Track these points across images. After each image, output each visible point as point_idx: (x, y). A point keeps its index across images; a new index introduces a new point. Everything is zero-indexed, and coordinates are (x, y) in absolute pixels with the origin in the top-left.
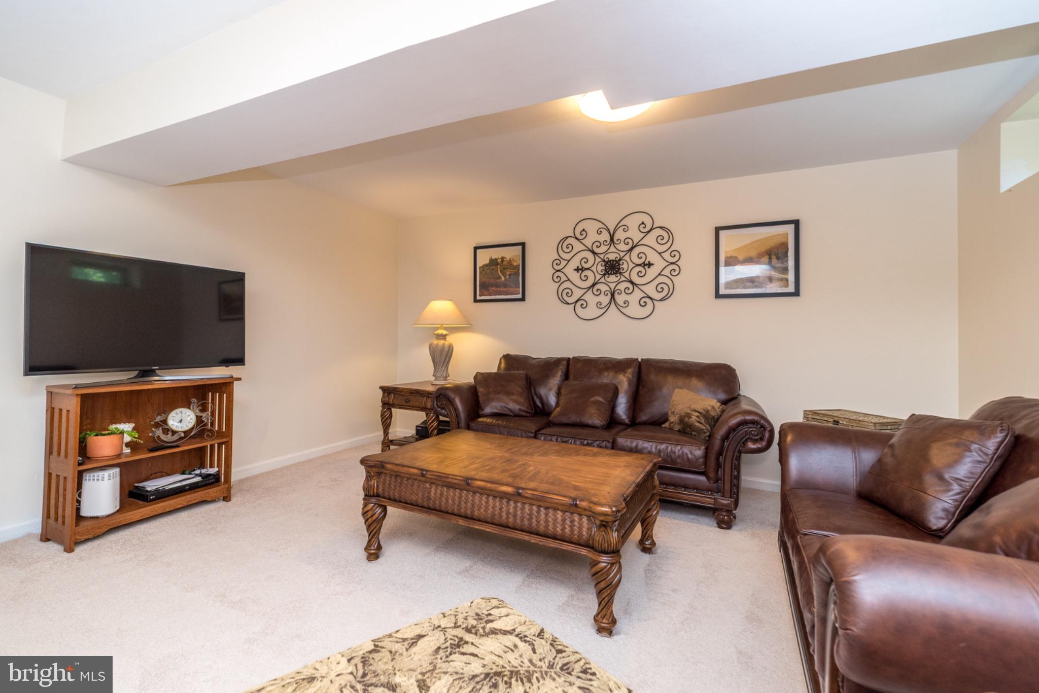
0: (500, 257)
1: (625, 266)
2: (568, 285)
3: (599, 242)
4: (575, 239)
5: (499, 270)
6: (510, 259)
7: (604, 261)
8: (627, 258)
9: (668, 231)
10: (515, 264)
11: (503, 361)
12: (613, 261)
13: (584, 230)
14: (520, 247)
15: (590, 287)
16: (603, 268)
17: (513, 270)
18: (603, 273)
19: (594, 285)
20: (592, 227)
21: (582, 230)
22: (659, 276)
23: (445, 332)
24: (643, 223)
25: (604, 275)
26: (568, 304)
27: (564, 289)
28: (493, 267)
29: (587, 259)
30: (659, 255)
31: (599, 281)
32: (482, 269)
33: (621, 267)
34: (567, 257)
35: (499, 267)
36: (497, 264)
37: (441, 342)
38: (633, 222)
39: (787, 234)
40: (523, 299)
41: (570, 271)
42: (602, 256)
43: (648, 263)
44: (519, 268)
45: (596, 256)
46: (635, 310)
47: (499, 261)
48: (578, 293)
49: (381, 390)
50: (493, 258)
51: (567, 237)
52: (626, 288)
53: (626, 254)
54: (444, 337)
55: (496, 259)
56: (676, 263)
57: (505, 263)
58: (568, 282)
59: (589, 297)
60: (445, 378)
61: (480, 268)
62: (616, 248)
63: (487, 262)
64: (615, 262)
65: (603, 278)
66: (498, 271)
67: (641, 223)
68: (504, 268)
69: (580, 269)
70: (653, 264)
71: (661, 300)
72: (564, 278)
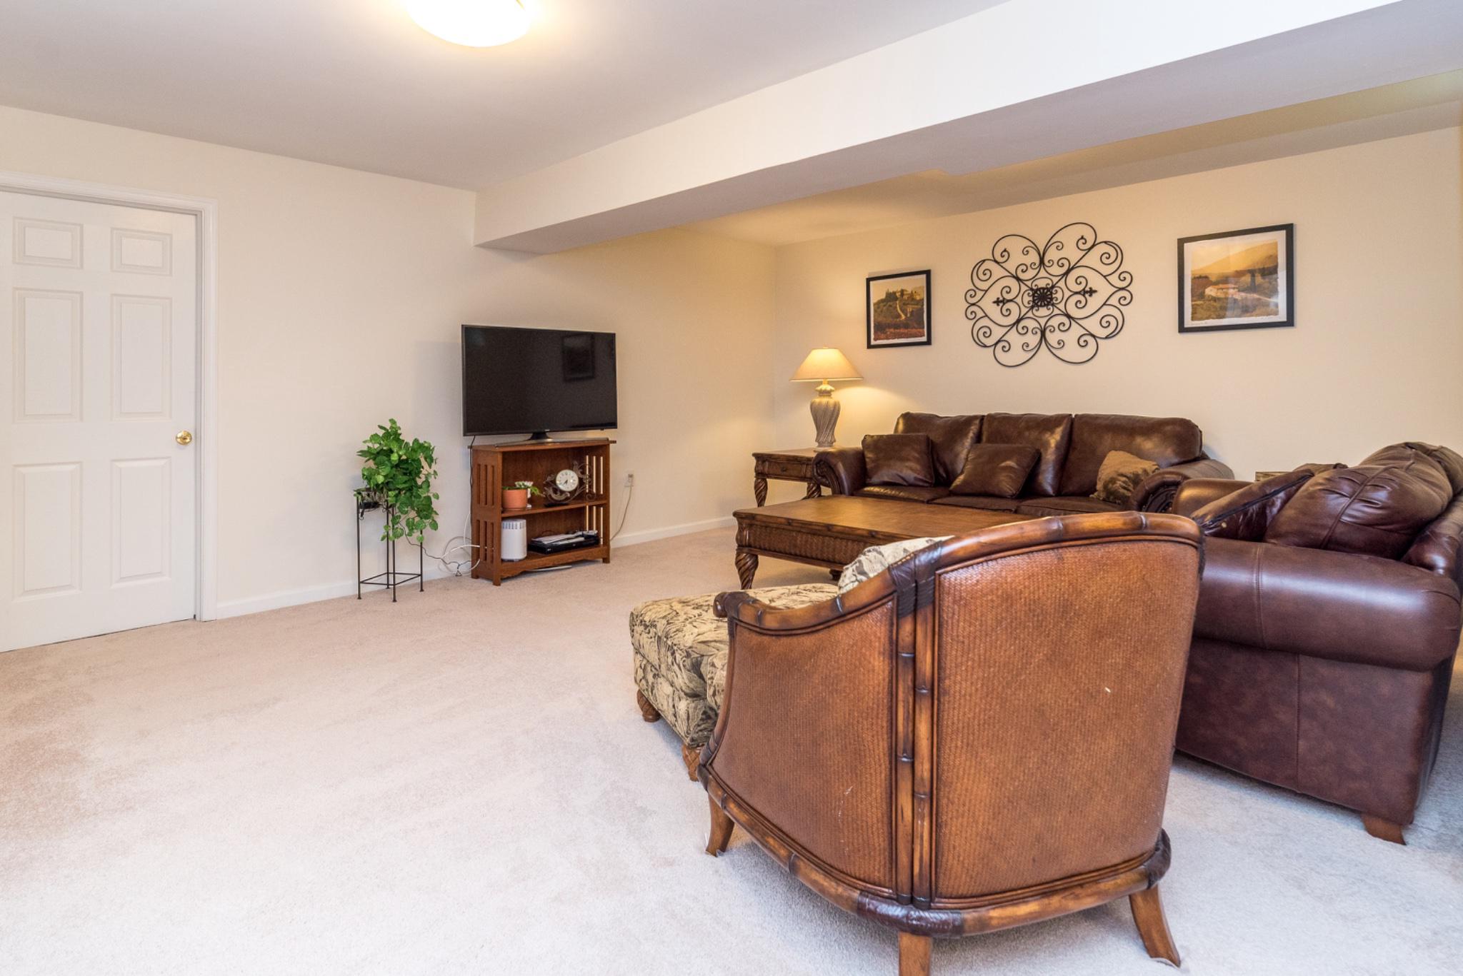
0: (899, 290)
1: (1059, 295)
2: (985, 322)
3: (1025, 265)
4: (993, 263)
5: (898, 306)
6: (912, 292)
7: (1032, 289)
8: (1062, 284)
9: (1116, 246)
10: (918, 298)
11: (901, 421)
12: (1044, 289)
13: (1005, 251)
14: (924, 276)
15: (1014, 324)
16: (1031, 299)
17: (916, 306)
18: (1030, 305)
19: (1018, 321)
20: (1016, 246)
21: (1003, 249)
22: (1105, 307)
23: (829, 388)
24: (1082, 238)
25: (1032, 308)
26: (985, 346)
27: (982, 327)
28: (891, 303)
29: (1009, 287)
30: (1103, 278)
31: (1026, 316)
32: (876, 306)
33: (1054, 296)
34: (984, 286)
35: (898, 302)
36: (896, 299)
37: (824, 400)
38: (1069, 237)
39: (1276, 244)
40: (929, 342)
41: (988, 304)
42: (1029, 283)
43: (1089, 290)
44: (923, 303)
45: (1021, 283)
46: (1072, 351)
47: (898, 295)
48: (998, 333)
49: (754, 458)
50: (891, 291)
51: (984, 261)
52: (1061, 324)
53: (1060, 280)
54: (828, 393)
55: (894, 293)
56: (1127, 288)
57: (905, 297)
58: (986, 318)
59: (1013, 337)
60: (831, 444)
61: (875, 304)
62: (1047, 272)
63: (883, 296)
64: (1046, 291)
65: (1031, 311)
66: (896, 307)
67: (1080, 237)
68: (904, 304)
69: (1001, 302)
70: (1095, 291)
71: (1107, 337)
72: (980, 314)
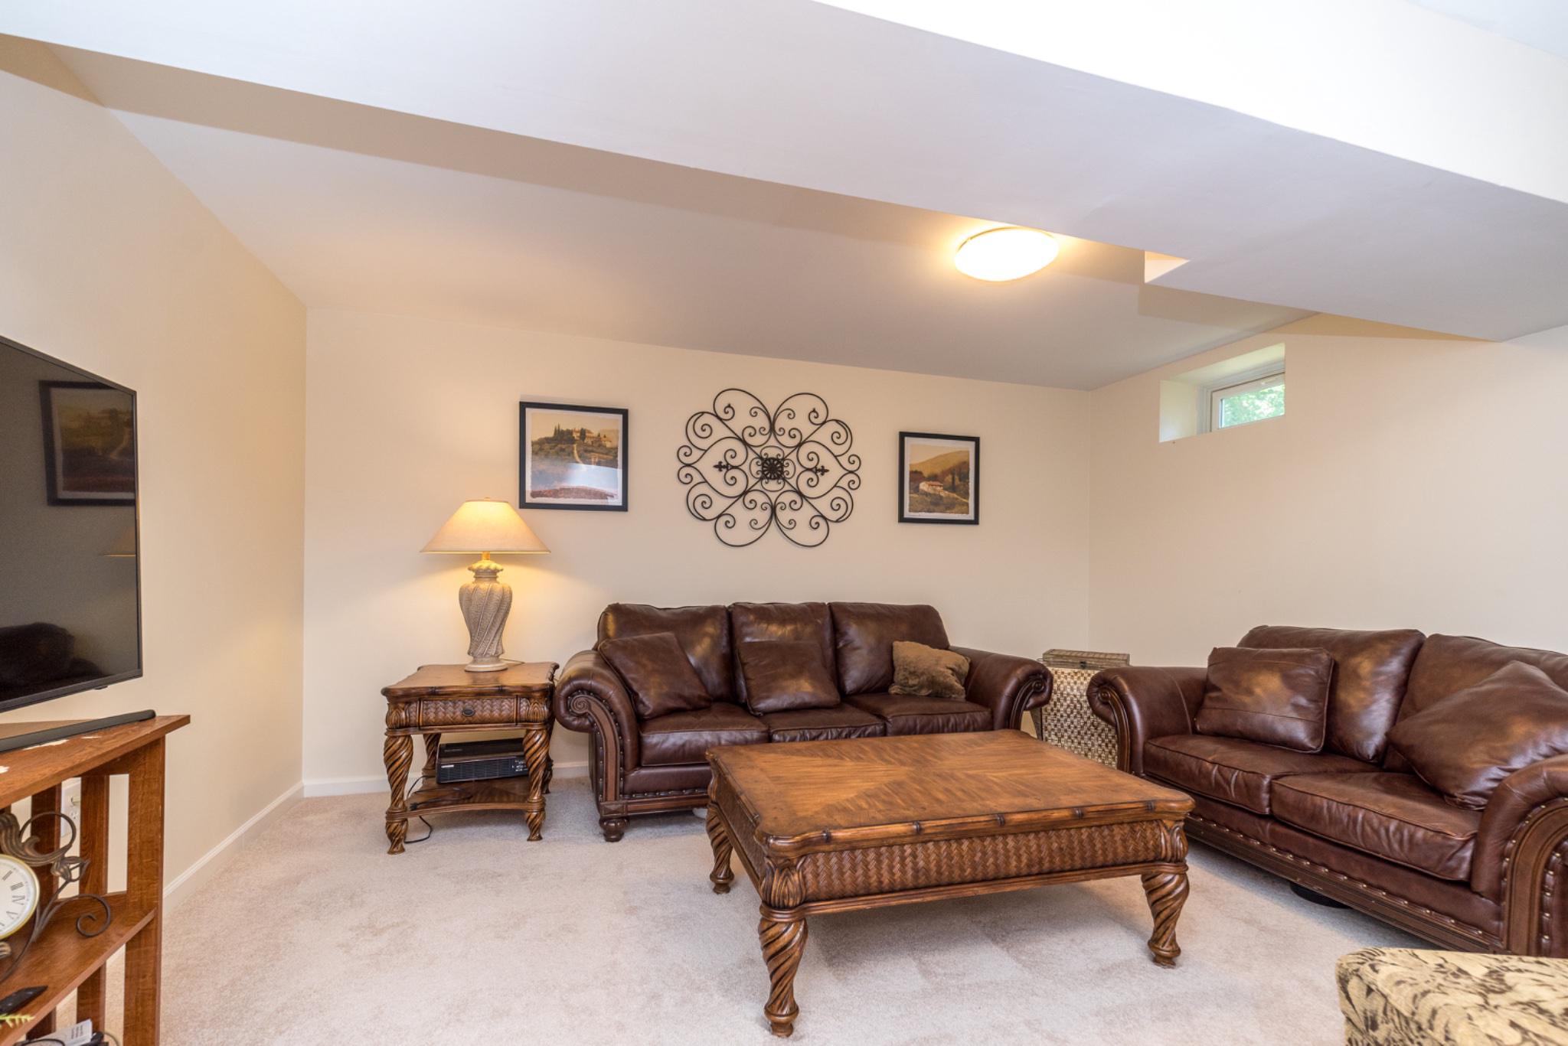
0: (578, 428)
1: (790, 469)
2: (703, 489)
3: (753, 428)
4: (715, 419)
5: (575, 452)
6: (599, 435)
7: (761, 458)
8: (793, 457)
9: (846, 427)
10: (608, 445)
11: (611, 618)
12: (774, 459)
13: (729, 406)
15: (740, 496)
16: (760, 468)
17: (605, 456)
18: (759, 476)
19: (745, 493)
20: (742, 404)
21: (726, 405)
22: (835, 488)
23: (493, 565)
24: (814, 411)
25: (761, 479)
26: (704, 519)
27: (707, 495)
28: (564, 447)
29: (736, 453)
30: (834, 459)
31: (752, 489)
32: (537, 447)
33: (785, 469)
34: (704, 444)
35: (575, 446)
36: (572, 441)
37: (485, 586)
38: (802, 406)
39: (968, 452)
42: (758, 450)
43: (821, 468)
44: (616, 453)
45: (749, 450)
46: (803, 533)
47: (576, 435)
48: (720, 505)
49: (385, 698)
50: (564, 428)
51: (703, 413)
52: (792, 501)
53: (792, 452)
54: (493, 574)
55: (570, 432)
56: (846, 472)
57: (588, 441)
58: (705, 485)
59: (738, 510)
60: (497, 657)
61: (533, 444)
62: (778, 441)
63: (551, 434)
64: (776, 462)
65: (759, 483)
66: (573, 453)
67: (812, 410)
68: (586, 451)
71: (837, 521)
72: (697, 478)
